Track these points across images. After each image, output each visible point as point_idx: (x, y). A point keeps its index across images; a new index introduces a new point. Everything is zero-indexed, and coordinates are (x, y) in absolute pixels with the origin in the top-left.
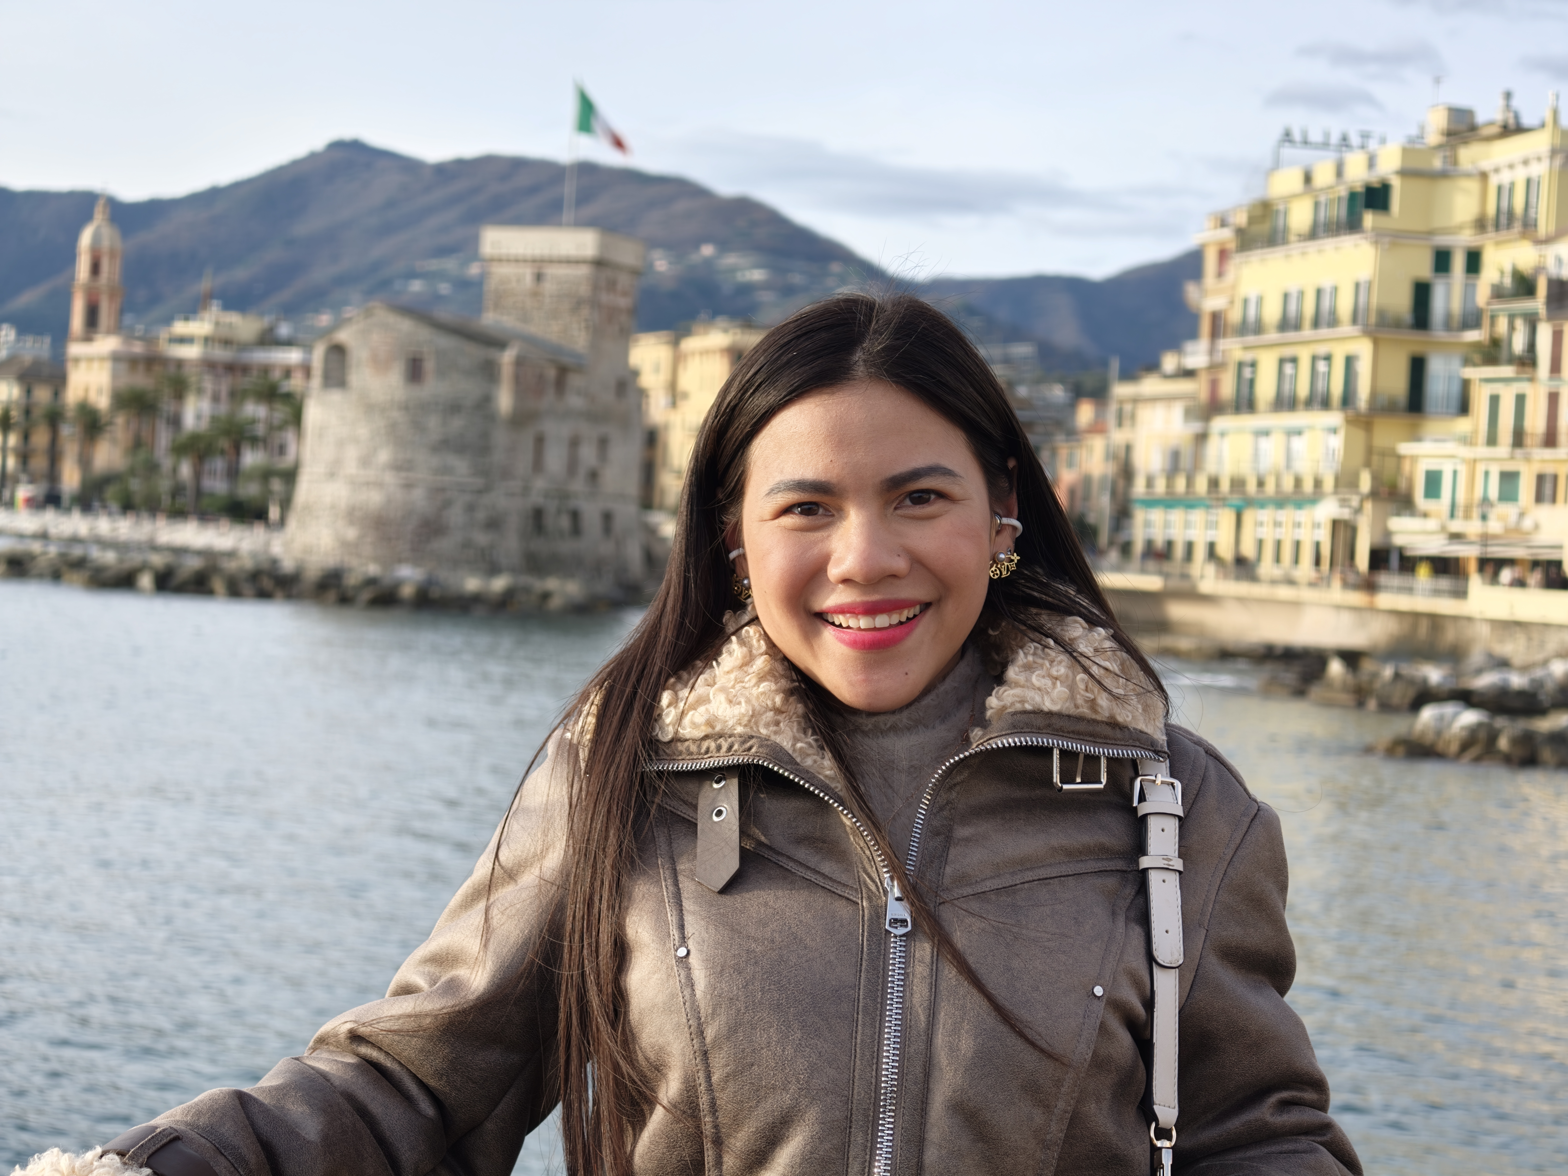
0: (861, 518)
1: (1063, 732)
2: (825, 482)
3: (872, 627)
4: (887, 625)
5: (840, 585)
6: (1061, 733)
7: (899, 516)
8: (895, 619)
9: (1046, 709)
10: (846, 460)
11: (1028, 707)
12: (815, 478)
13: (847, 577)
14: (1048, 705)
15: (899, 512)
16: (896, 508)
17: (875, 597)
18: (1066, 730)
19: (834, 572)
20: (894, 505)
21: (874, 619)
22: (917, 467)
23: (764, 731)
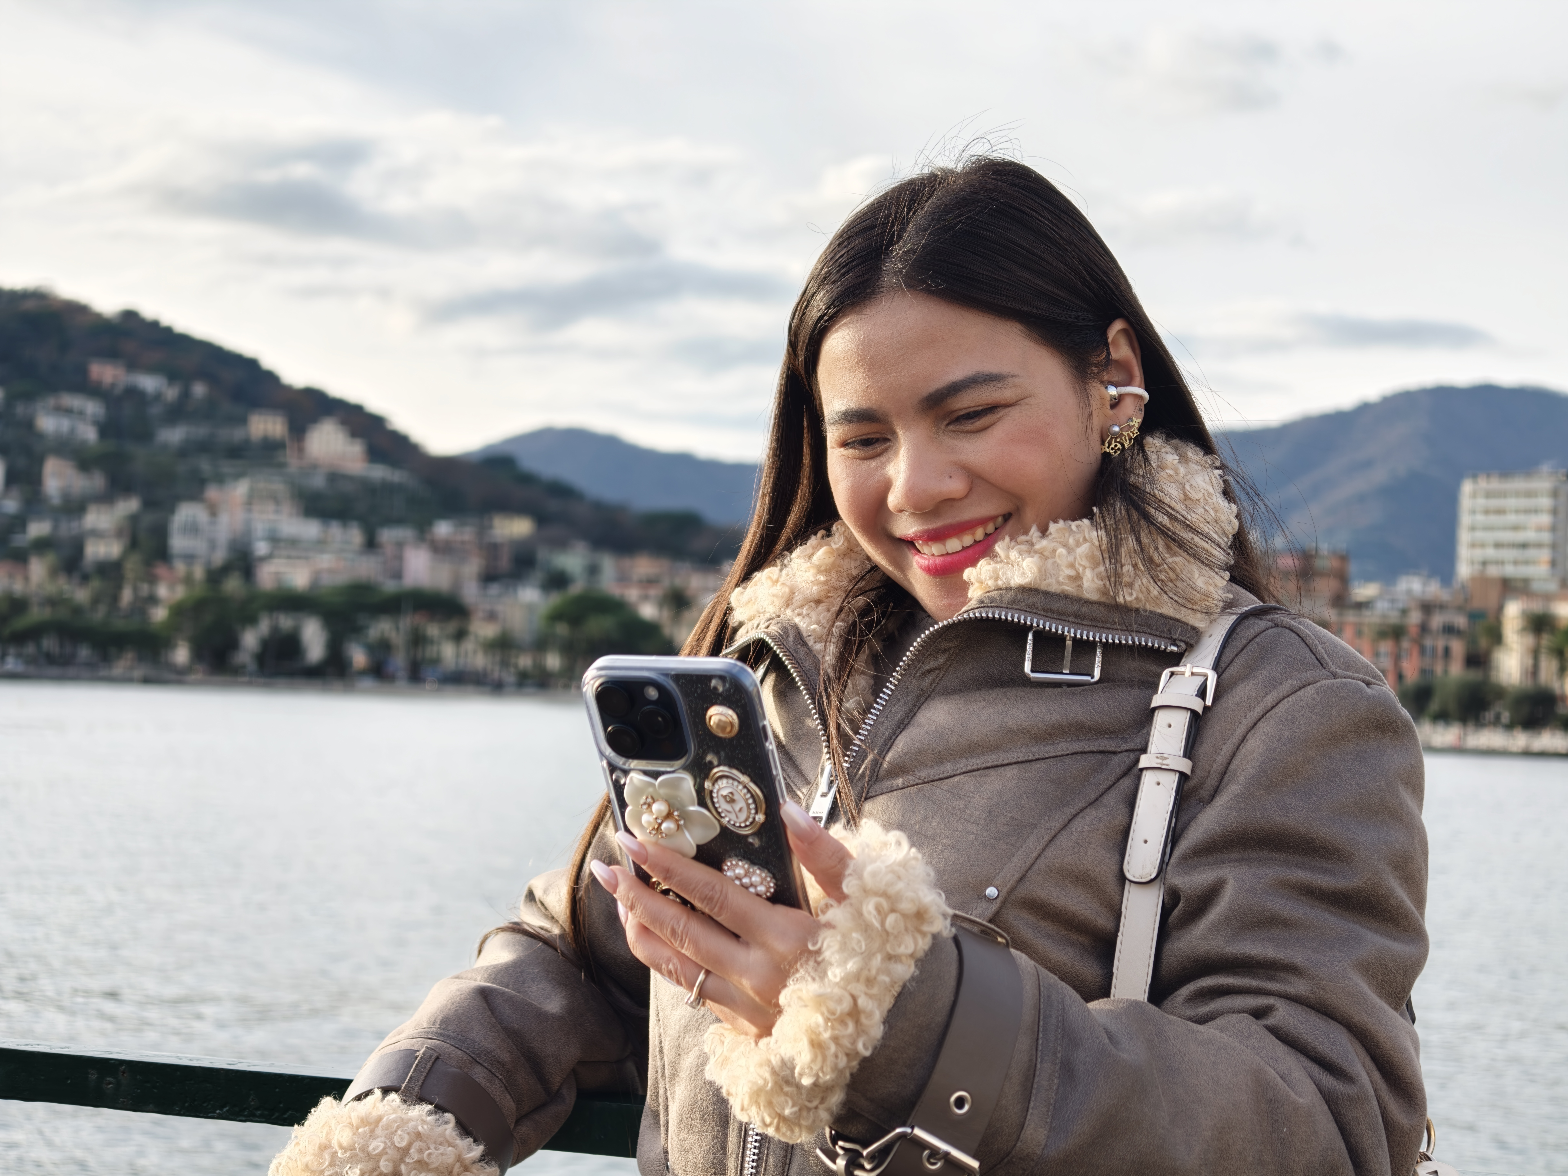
0: (910, 440)
3: (945, 553)
4: (959, 548)
5: (902, 514)
7: (951, 431)
8: (968, 540)
10: (880, 384)
12: (858, 405)
15: (951, 427)
16: (948, 424)
17: (939, 523)
19: (894, 502)
20: (946, 422)
21: (945, 545)
22: (955, 380)
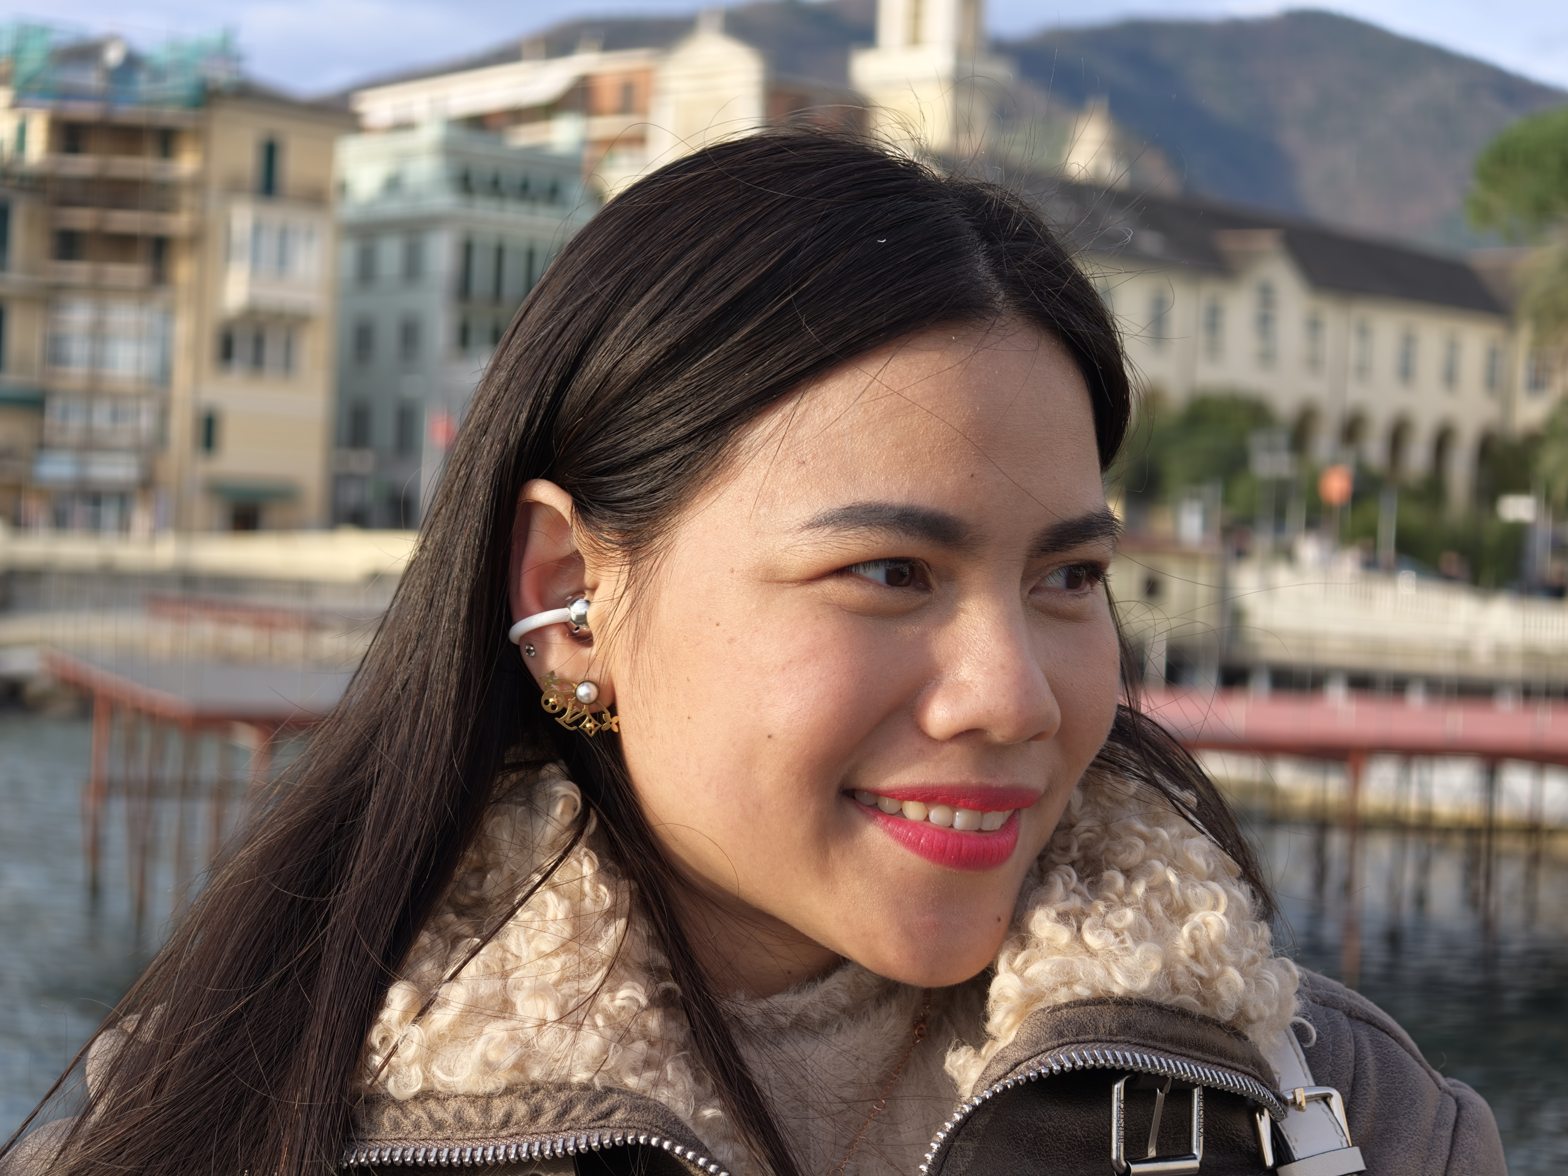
1: (1154, 1038)
2: (953, 518)
6: (1150, 1042)
9: (1118, 991)
11: (1082, 991)
14: (1120, 985)
18: (1159, 1034)
23: (632, 1081)
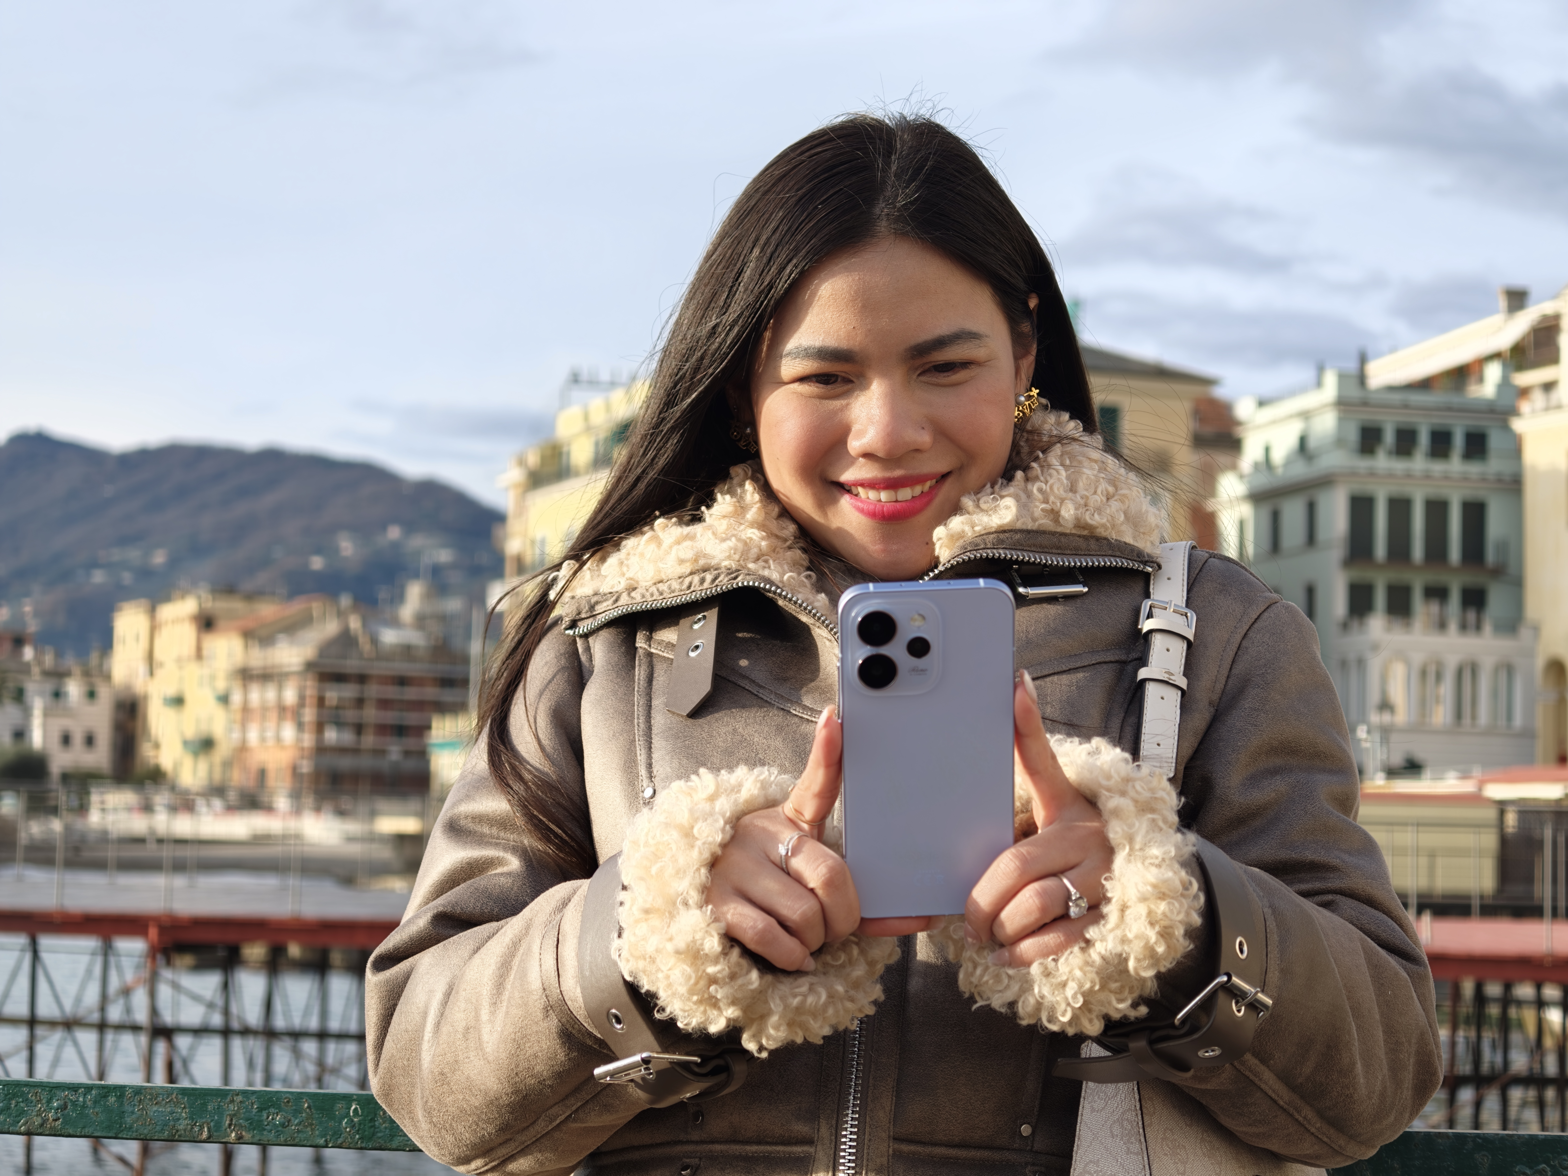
0: (883, 387)
2: (846, 350)
5: (861, 459)
7: (921, 382)
8: (918, 490)
10: (869, 327)
12: (836, 345)
13: (869, 450)
15: (923, 378)
16: (919, 375)
17: (898, 473)
19: (855, 445)
20: (918, 372)
21: (896, 493)
22: (942, 334)
